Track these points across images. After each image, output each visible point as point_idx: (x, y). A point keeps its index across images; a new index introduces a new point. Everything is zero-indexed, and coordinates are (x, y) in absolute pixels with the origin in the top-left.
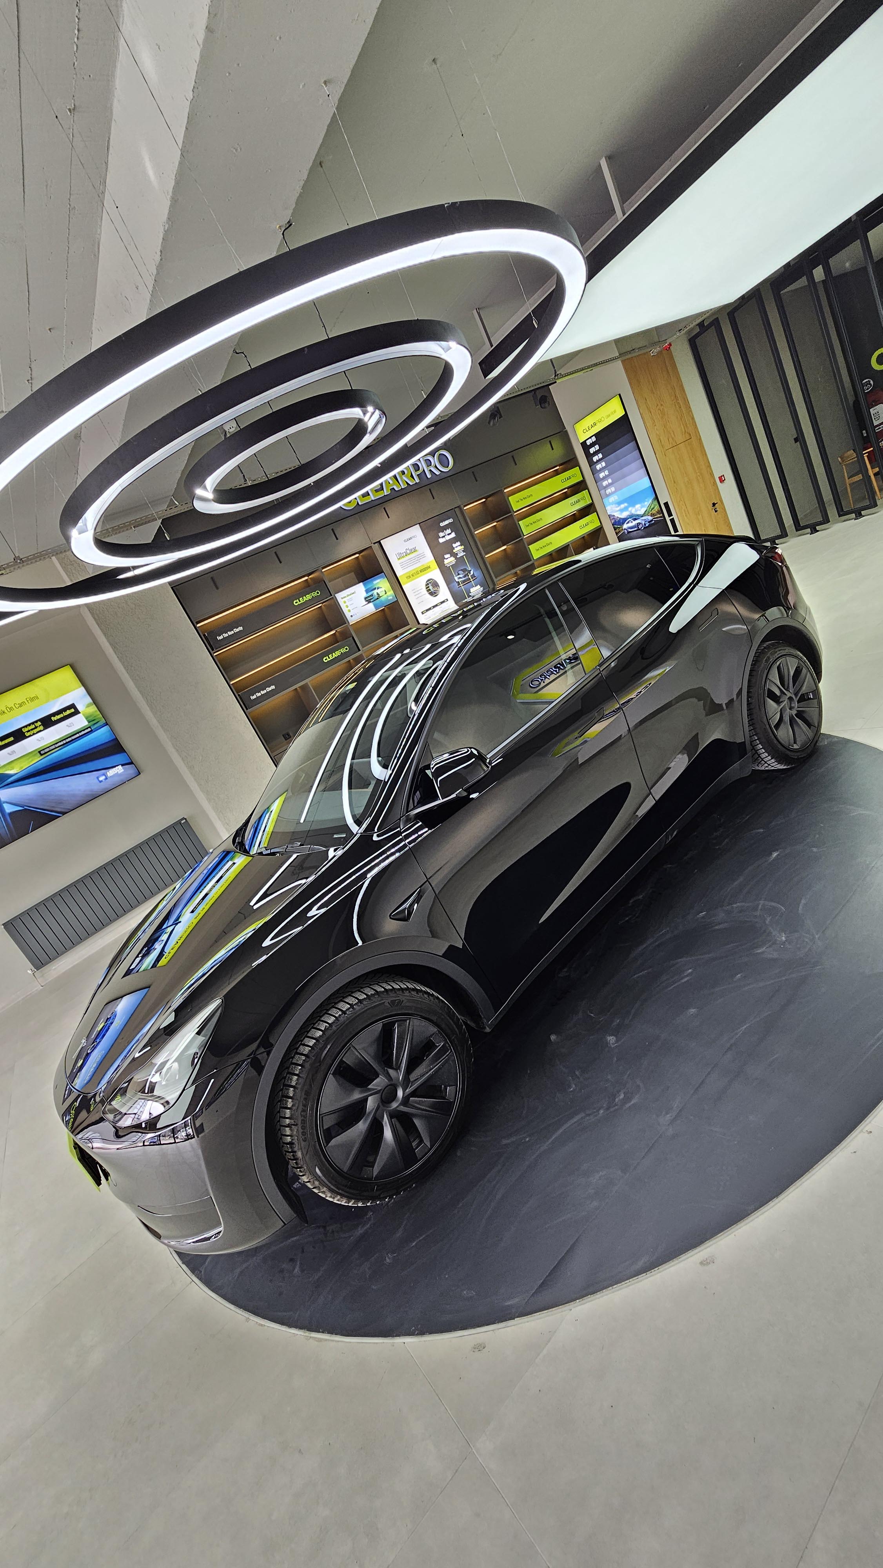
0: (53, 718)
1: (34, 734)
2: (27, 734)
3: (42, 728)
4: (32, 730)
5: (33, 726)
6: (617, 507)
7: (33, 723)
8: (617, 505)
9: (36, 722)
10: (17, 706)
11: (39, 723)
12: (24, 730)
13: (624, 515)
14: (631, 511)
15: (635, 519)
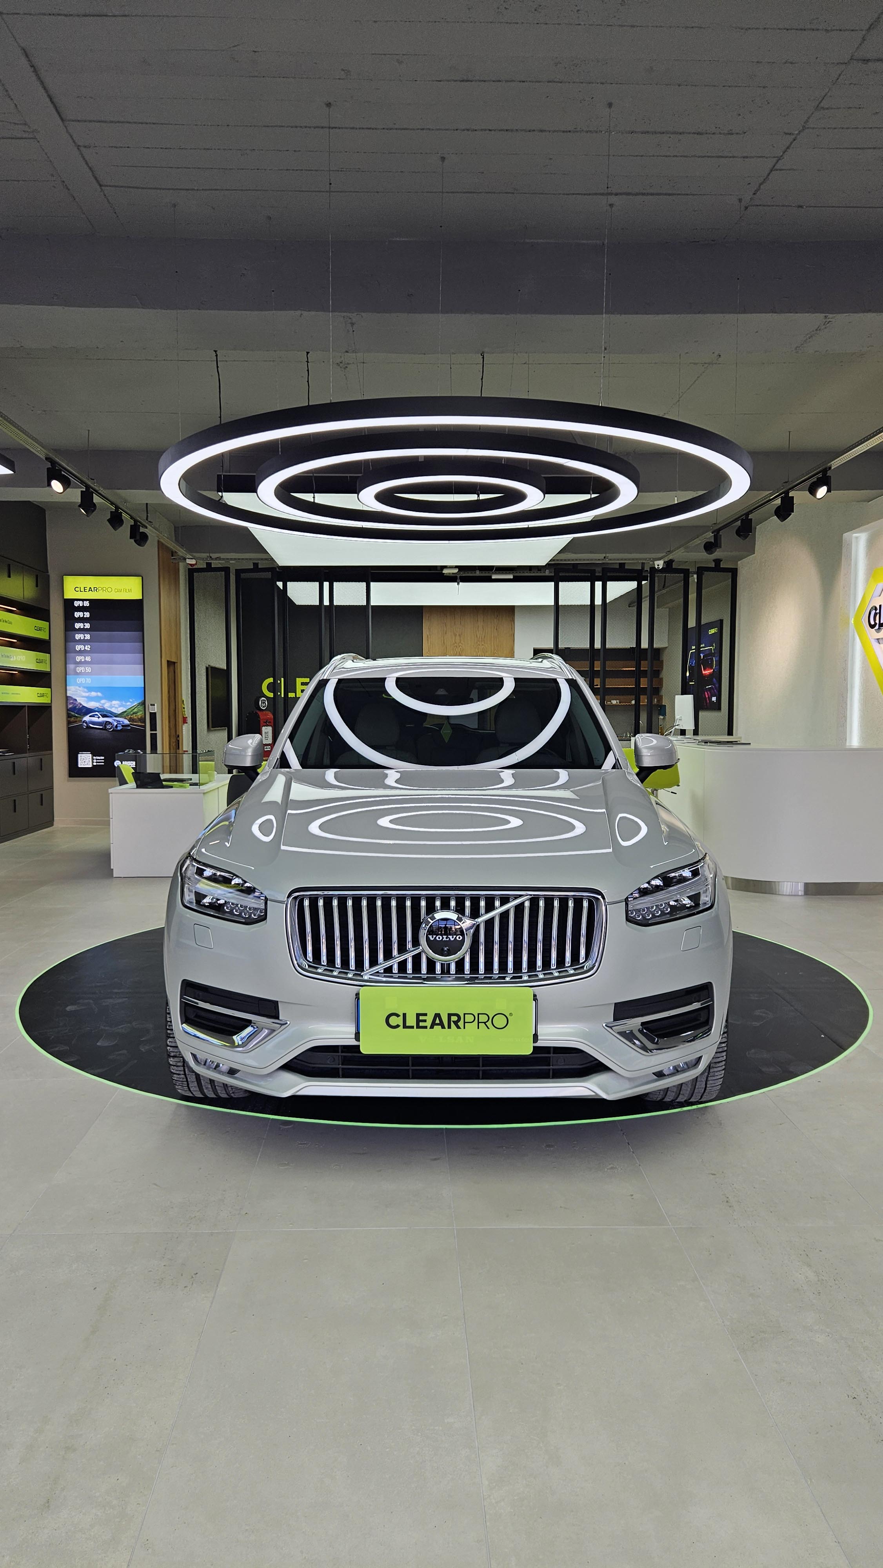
6: (85, 692)
8: (86, 690)
13: (91, 705)
14: (104, 704)
15: (104, 716)
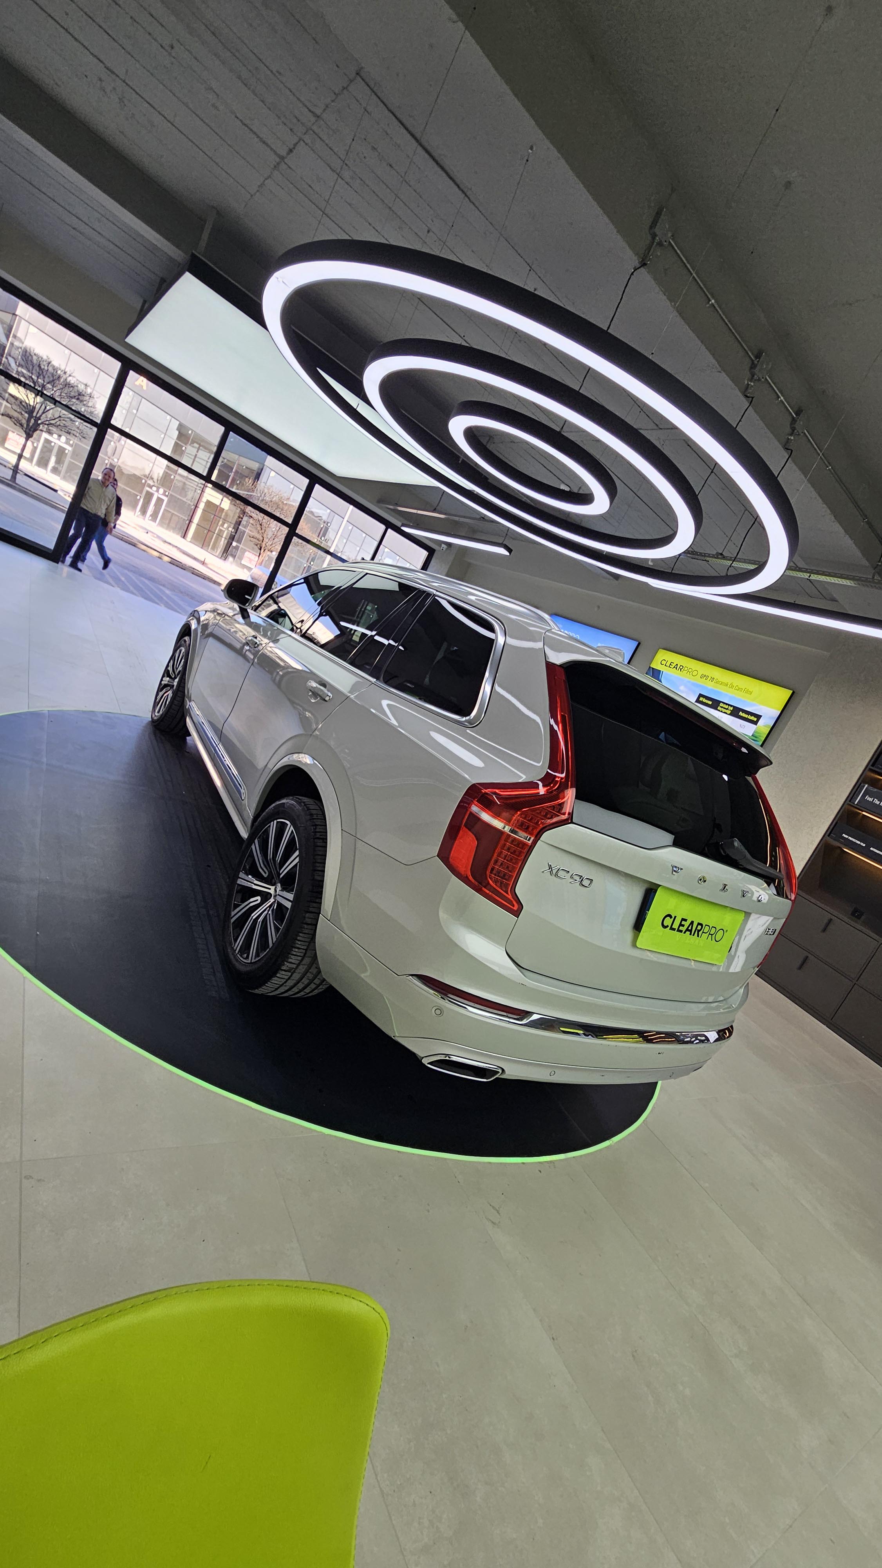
0: (741, 712)
1: (722, 711)
2: (719, 708)
3: (729, 712)
4: (724, 708)
5: (727, 707)
7: (729, 705)
9: (731, 706)
10: (737, 688)
11: (732, 708)
12: (721, 705)
